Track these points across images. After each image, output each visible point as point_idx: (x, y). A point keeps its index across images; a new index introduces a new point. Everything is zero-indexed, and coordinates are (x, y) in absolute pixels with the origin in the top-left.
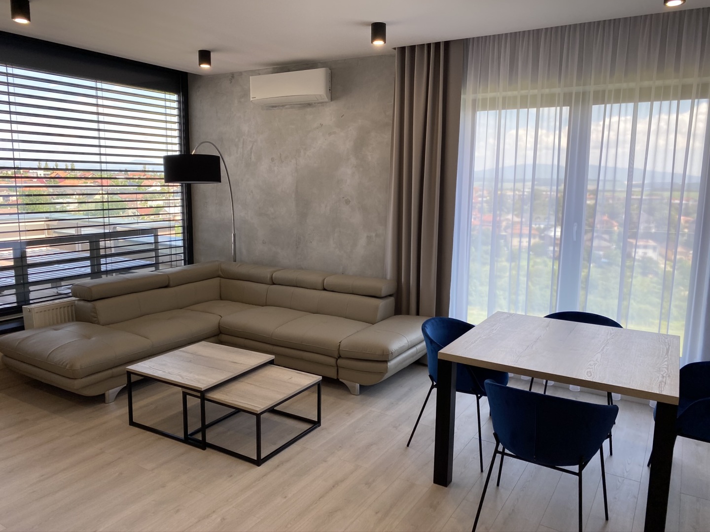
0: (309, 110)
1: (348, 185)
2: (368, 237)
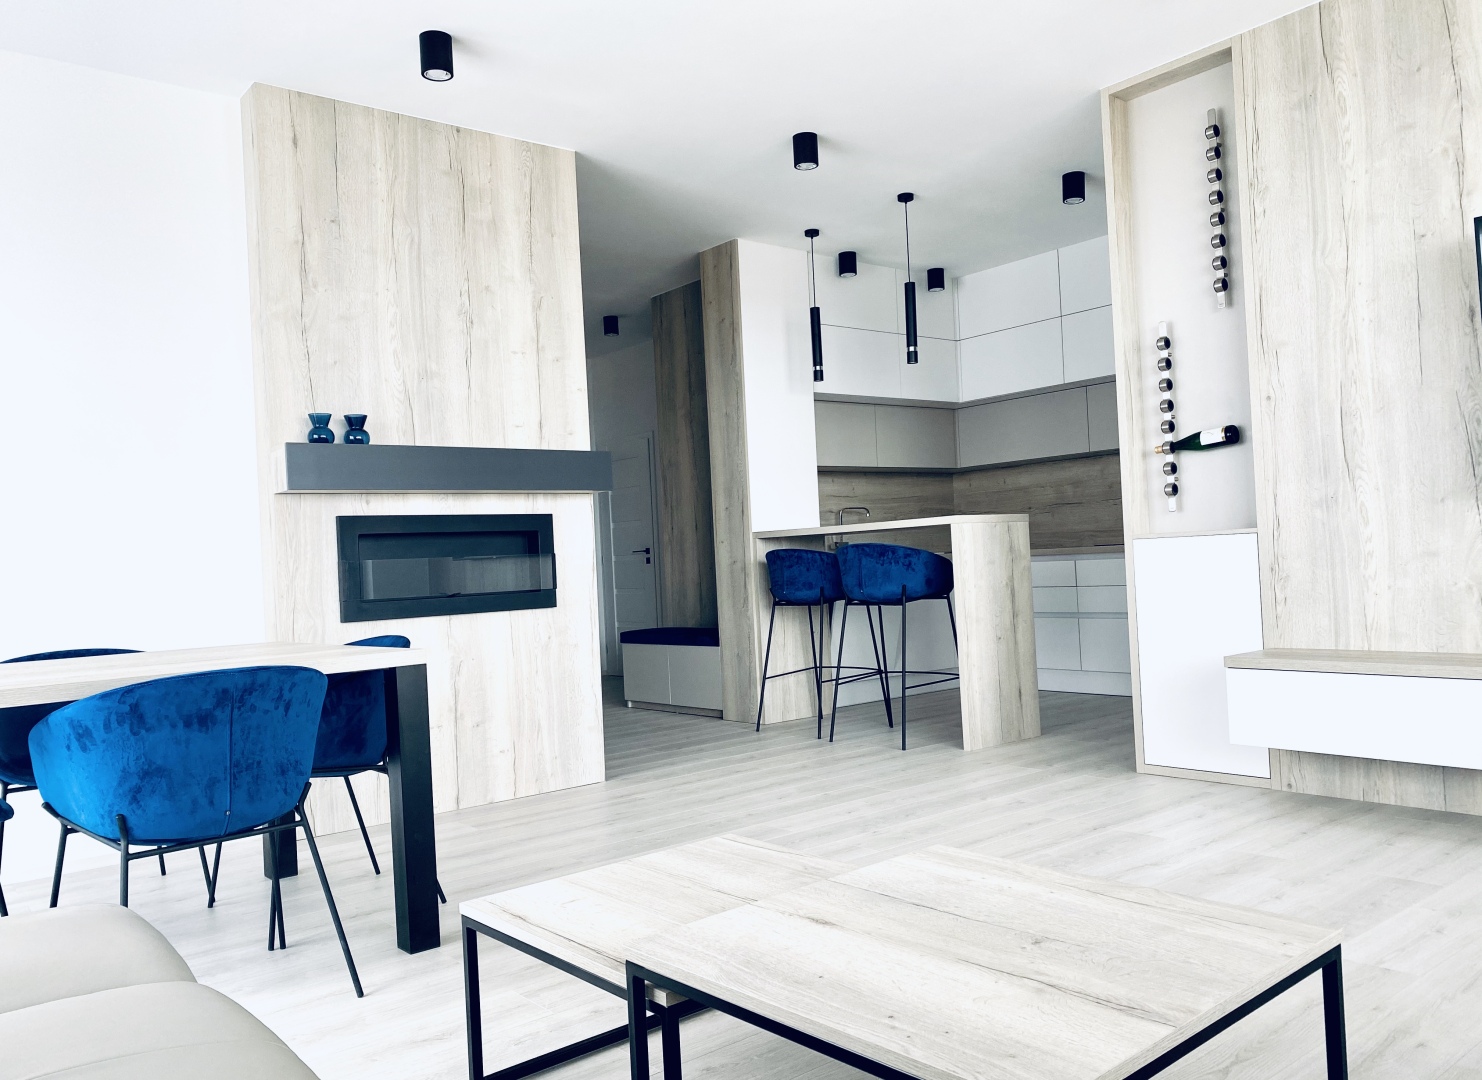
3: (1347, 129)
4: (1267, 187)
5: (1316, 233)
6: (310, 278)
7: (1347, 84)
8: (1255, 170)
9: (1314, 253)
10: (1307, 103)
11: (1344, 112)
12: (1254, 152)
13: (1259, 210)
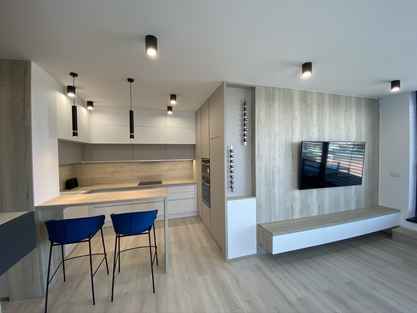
3: (276, 115)
4: (261, 122)
5: (269, 135)
7: (276, 106)
8: (259, 117)
9: (269, 139)
10: (269, 107)
11: (276, 112)
12: (259, 113)
13: (259, 126)
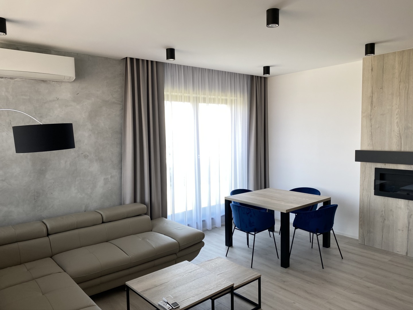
0: (43, 85)
1: (86, 144)
2: (104, 179)
6: (373, 105)
